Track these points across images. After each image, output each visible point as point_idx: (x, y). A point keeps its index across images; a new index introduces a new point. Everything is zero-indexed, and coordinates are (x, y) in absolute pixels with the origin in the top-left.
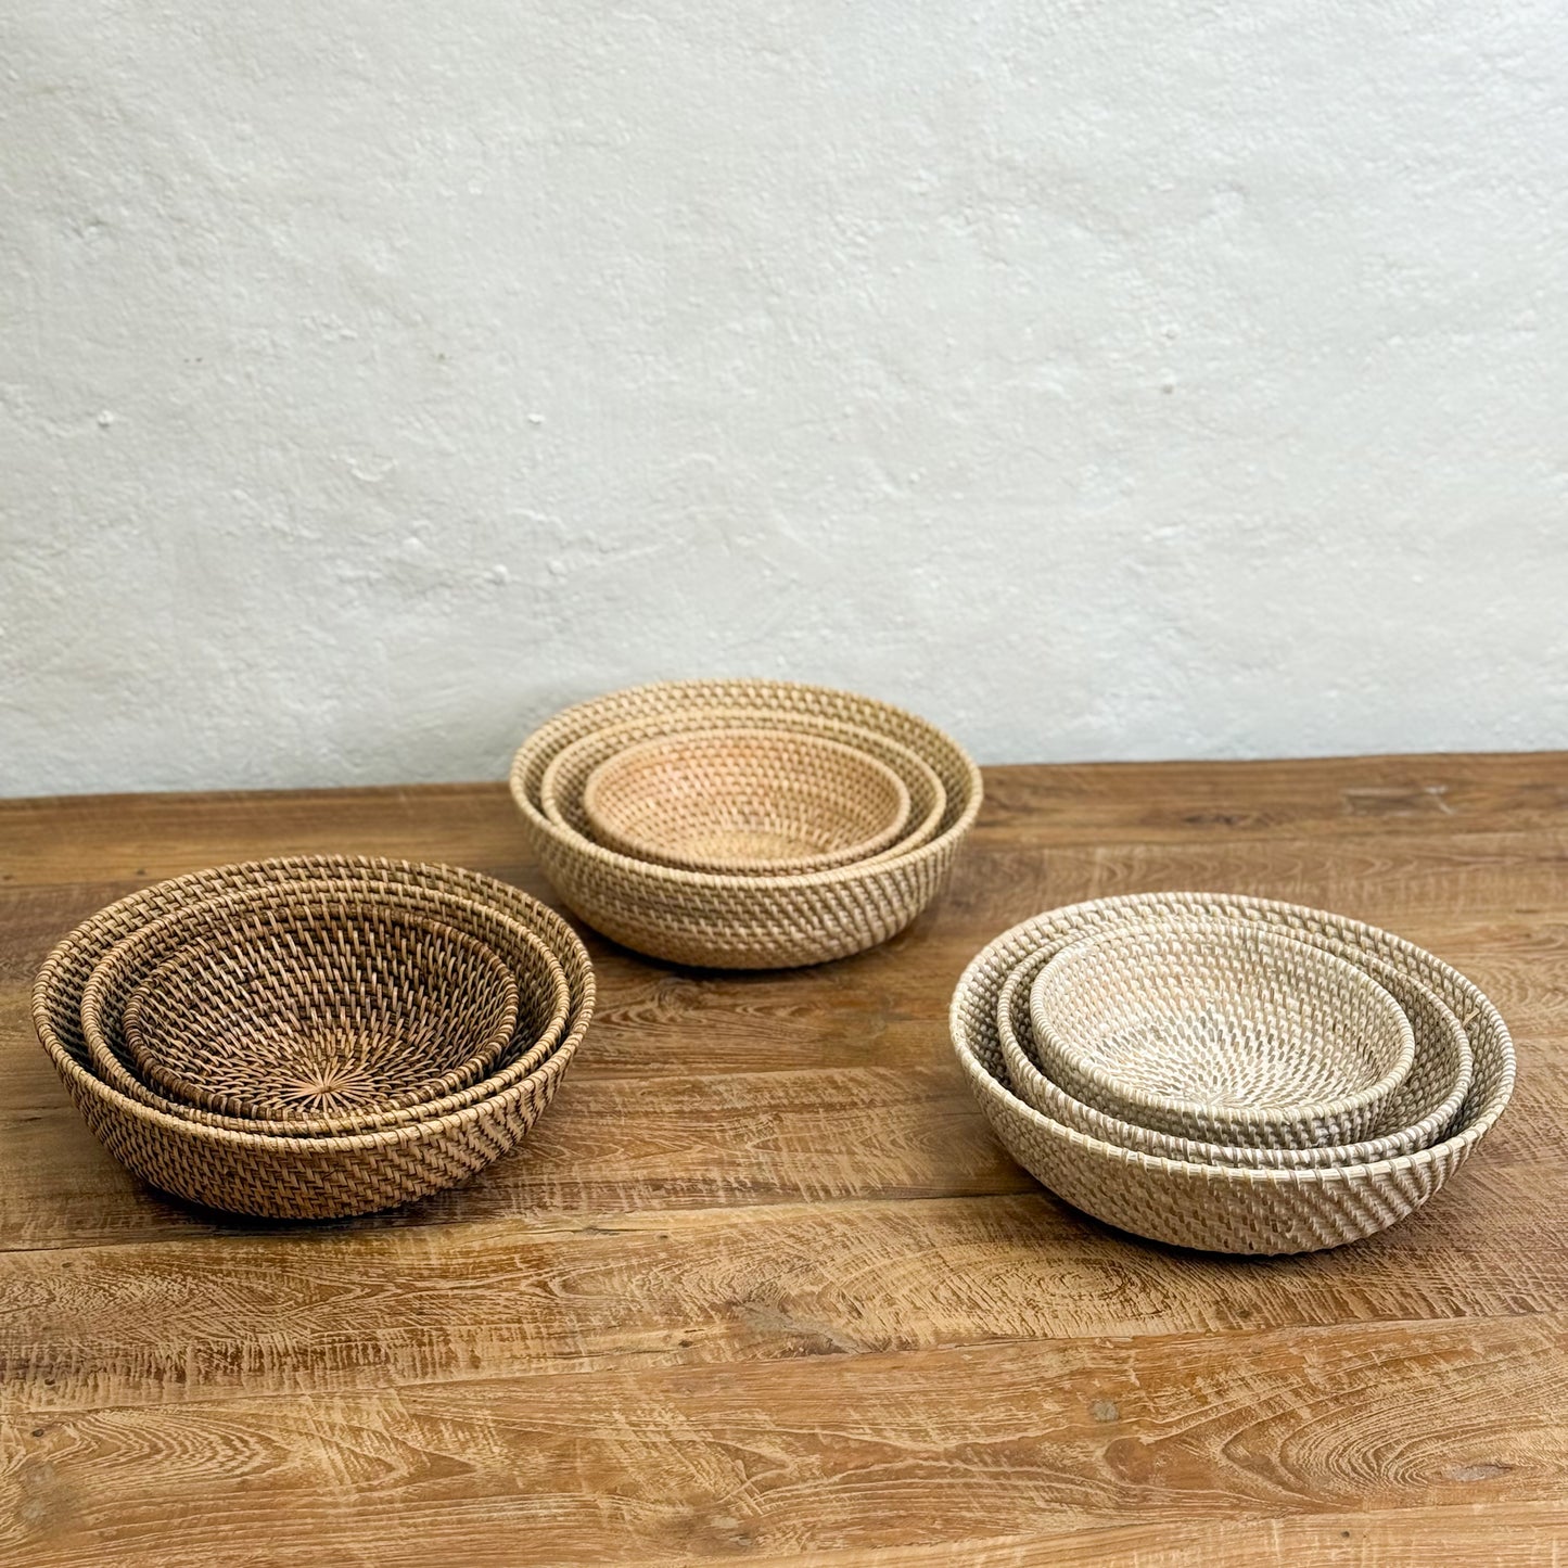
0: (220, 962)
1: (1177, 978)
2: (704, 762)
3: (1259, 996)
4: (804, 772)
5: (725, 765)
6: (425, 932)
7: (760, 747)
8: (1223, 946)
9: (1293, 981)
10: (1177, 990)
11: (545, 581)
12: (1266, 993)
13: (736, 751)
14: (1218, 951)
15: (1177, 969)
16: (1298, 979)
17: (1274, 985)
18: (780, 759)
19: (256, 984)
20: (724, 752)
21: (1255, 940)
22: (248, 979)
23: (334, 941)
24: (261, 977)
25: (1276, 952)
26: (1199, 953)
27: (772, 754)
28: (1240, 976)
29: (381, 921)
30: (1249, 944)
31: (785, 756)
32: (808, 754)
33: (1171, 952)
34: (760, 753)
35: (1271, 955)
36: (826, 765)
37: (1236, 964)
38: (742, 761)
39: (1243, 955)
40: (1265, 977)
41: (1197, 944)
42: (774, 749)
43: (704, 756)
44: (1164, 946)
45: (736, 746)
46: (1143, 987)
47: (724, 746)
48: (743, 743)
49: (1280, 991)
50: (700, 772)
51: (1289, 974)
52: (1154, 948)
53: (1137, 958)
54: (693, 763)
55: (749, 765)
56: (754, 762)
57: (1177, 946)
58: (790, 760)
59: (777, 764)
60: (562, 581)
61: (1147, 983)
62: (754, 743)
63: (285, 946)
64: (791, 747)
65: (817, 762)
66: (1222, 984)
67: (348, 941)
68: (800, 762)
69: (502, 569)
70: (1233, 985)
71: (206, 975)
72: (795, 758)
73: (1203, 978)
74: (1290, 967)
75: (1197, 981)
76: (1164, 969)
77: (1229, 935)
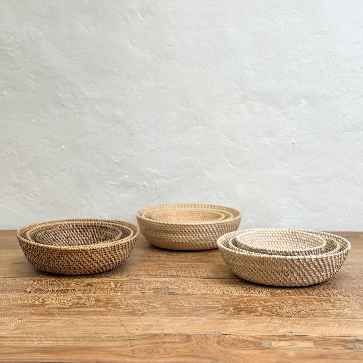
0: (62, 233)
1: (277, 242)
2: (183, 216)
3: (296, 246)
4: (205, 218)
5: (187, 217)
6: (107, 228)
7: (196, 213)
8: (288, 235)
9: (304, 241)
10: (277, 245)
11: (154, 186)
12: (298, 245)
13: (190, 214)
14: (287, 236)
15: (277, 240)
16: (305, 241)
17: (300, 243)
18: (200, 216)
19: (69, 239)
20: (187, 214)
21: (295, 232)
22: (68, 237)
23: (88, 231)
24: (71, 237)
25: (300, 235)
26: (282, 236)
27: (198, 215)
28: (292, 242)
29: (98, 227)
30: (294, 234)
31: (201, 215)
32: (206, 214)
33: (275, 236)
34: (195, 215)
35: (299, 236)
36: (210, 216)
37: (291, 239)
38: (191, 216)
39: (292, 236)
40: (298, 241)
41: (282, 234)
43: (183, 215)
44: (274, 235)
45: (190, 213)
46: (269, 244)
47: (187, 213)
48: (191, 213)
49: (301, 244)
50: (182, 218)
51: (303, 240)
52: (271, 235)
53: (267, 237)
54: (180, 216)
55: (193, 217)
56: (194, 217)
57: (277, 235)
58: (202, 216)
59: (199, 217)
60: (158, 186)
61: (270, 243)
62: (194, 212)
63: (77, 231)
64: (202, 213)
65: (208, 216)
66: (288, 244)
67: (91, 231)
68: (204, 216)
69: (145, 183)
70: (290, 244)
71: (58, 235)
72: (203, 215)
73: (283, 242)
74: (303, 238)
75: (282, 243)
76: (274, 240)
77: (289, 232)
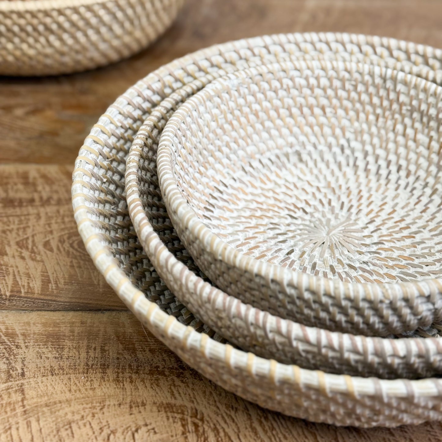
1: (323, 109)
3: (394, 130)
8: (365, 84)
9: (425, 119)
10: (323, 120)
12: (399, 127)
14: (360, 88)
15: (324, 102)
16: (430, 118)
17: (407, 121)
21: (394, 80)
25: (413, 92)
26: (344, 88)
28: (379, 111)
30: (389, 84)
33: (319, 86)
35: (408, 95)
37: (376, 100)
39: (382, 92)
40: (401, 113)
41: (343, 80)
44: (313, 81)
46: (291, 115)
49: (413, 127)
51: (422, 114)
52: (303, 82)
53: (288, 90)
57: (324, 82)
61: (295, 111)
66: (362, 116)
70: (372, 118)
73: (346, 110)
74: (424, 107)
75: (341, 112)
76: (312, 101)
77: (372, 75)
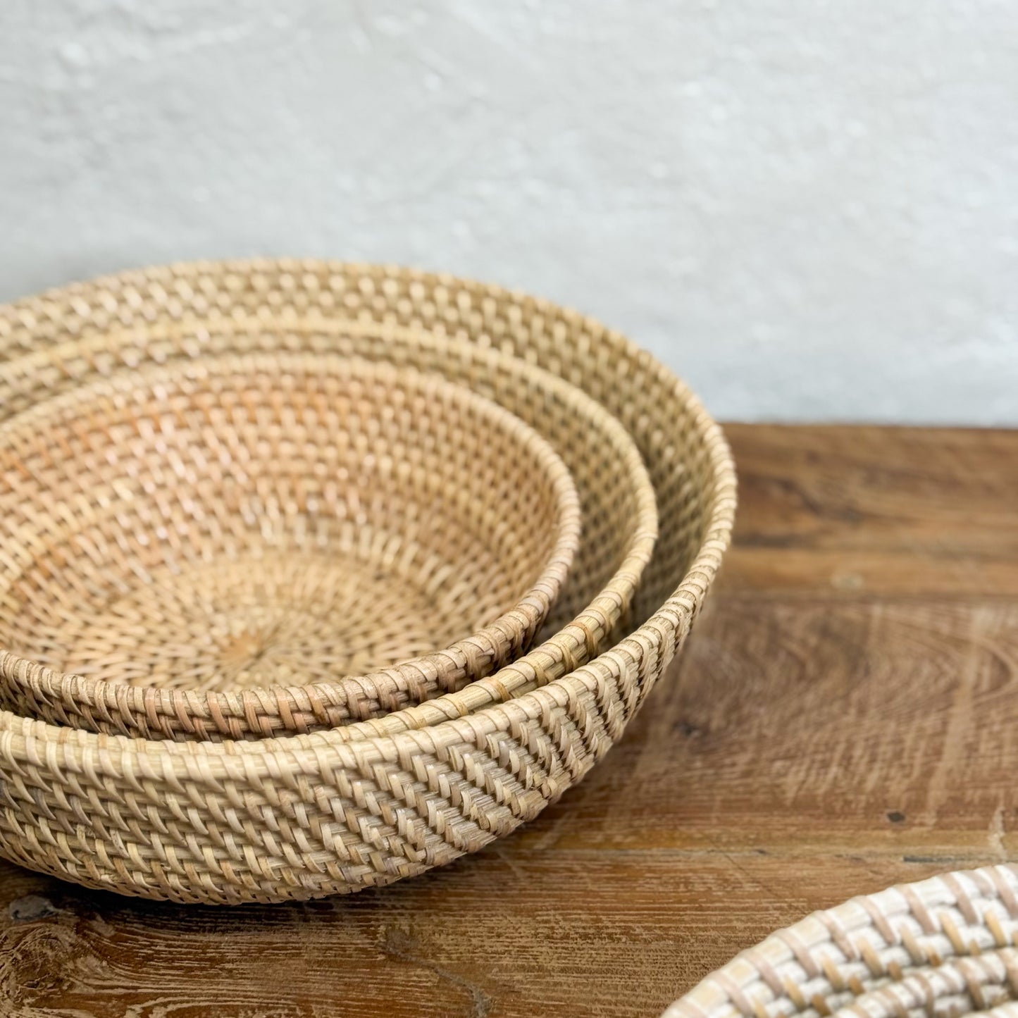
2: (239, 415)
4: (418, 445)
5: (278, 422)
7: (344, 394)
11: (55, 80)
13: (300, 399)
18: (378, 416)
20: (278, 398)
27: (365, 407)
31: (388, 413)
32: (426, 412)
34: (343, 404)
36: (457, 436)
38: (310, 417)
42: (366, 397)
43: (240, 404)
45: (300, 389)
47: (276, 388)
48: (312, 385)
50: (230, 434)
54: (216, 416)
55: (322, 424)
56: (331, 419)
58: (395, 420)
59: (373, 426)
62: (332, 385)
64: (399, 397)
65: (441, 429)
68: (413, 427)
72: (405, 418)
